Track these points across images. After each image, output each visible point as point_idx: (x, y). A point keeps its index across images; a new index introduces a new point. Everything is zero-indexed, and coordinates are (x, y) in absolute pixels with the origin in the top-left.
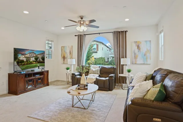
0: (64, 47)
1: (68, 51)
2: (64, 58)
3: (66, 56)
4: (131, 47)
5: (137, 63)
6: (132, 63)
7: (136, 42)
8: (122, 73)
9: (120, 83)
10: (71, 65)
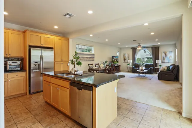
0: (124, 54)
1: (127, 56)
2: (125, 59)
3: (126, 58)
4: (161, 55)
5: (165, 62)
6: (162, 62)
7: (164, 52)
8: (157, 67)
9: (156, 72)
10: (130, 63)
